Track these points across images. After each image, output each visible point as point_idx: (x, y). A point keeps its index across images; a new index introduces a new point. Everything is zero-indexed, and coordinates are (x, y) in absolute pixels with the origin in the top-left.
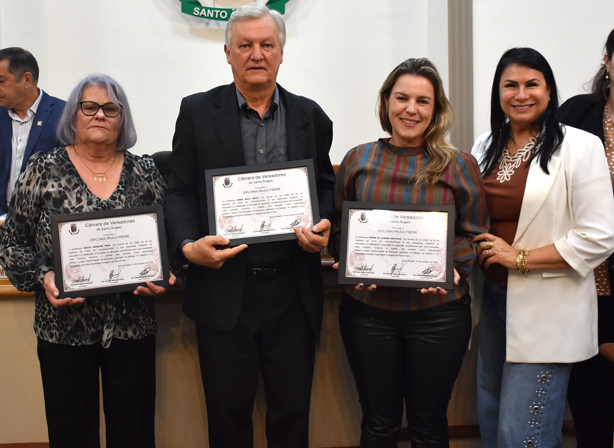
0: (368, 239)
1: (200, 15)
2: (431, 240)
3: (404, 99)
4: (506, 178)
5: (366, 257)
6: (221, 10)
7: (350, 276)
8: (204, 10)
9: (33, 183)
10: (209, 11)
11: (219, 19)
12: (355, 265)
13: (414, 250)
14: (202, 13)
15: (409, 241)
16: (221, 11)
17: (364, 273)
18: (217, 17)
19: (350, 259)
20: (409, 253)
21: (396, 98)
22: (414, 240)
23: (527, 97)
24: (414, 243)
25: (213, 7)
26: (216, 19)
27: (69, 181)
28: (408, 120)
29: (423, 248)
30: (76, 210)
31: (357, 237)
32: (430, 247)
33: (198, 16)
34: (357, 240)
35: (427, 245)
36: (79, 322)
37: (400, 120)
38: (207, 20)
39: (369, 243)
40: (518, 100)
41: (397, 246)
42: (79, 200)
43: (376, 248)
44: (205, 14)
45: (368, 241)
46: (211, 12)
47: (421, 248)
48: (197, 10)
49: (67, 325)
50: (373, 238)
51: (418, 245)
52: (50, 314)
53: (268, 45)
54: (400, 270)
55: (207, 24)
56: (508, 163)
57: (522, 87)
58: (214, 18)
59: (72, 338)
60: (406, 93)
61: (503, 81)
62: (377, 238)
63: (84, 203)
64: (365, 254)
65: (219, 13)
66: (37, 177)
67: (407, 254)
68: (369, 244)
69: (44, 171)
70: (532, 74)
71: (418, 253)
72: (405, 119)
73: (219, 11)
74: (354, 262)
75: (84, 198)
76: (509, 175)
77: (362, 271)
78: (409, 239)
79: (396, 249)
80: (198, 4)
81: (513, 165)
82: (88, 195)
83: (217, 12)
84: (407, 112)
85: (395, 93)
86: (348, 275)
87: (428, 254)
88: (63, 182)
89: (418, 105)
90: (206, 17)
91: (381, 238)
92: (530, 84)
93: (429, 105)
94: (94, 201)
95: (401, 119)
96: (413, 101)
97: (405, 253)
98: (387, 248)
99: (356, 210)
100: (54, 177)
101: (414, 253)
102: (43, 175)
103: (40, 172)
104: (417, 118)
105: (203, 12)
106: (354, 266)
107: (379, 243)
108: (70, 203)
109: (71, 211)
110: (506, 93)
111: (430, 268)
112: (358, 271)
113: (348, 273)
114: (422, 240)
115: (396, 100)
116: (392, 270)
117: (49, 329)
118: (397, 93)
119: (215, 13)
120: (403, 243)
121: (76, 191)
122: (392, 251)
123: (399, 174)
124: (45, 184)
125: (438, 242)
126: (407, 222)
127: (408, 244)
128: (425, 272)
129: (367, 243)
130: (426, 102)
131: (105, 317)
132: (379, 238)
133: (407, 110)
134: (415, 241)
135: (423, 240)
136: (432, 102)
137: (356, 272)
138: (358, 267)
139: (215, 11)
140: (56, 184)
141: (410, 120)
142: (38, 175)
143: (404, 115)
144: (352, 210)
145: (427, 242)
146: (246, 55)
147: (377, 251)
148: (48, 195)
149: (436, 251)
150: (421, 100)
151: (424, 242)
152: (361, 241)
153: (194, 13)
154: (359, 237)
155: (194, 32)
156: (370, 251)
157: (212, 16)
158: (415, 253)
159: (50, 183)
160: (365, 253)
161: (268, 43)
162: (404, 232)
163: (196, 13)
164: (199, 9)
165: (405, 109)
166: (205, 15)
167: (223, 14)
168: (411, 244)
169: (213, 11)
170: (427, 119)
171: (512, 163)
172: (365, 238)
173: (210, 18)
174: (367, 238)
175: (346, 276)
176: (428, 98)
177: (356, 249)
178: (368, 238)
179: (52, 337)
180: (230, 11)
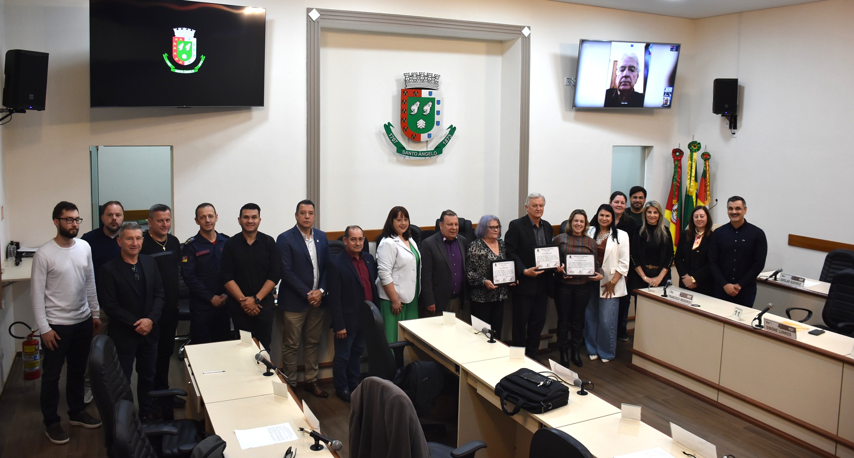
3: (577, 221)
4: (599, 243)
6: (415, 151)
8: (407, 151)
9: (477, 251)
14: (406, 153)
18: (413, 155)
23: (606, 219)
25: (410, 150)
26: (412, 156)
27: (487, 250)
30: (492, 259)
33: (404, 154)
36: (494, 294)
38: (407, 156)
40: (603, 220)
42: (492, 256)
44: (407, 153)
46: (410, 152)
48: (404, 151)
49: (489, 296)
52: (481, 293)
53: (541, 206)
56: (600, 238)
57: (605, 216)
59: (491, 299)
60: (577, 219)
61: (600, 213)
63: (493, 257)
65: (414, 153)
66: (478, 249)
69: (480, 247)
70: (608, 213)
75: (493, 255)
76: (601, 242)
80: (404, 148)
81: (602, 239)
82: (494, 254)
83: (413, 152)
88: (486, 250)
90: (408, 155)
92: (607, 216)
94: (496, 256)
95: (576, 227)
96: (579, 222)
100: (483, 249)
102: (480, 248)
103: (479, 247)
108: (490, 257)
109: (491, 260)
110: (600, 217)
117: (481, 298)
119: (412, 153)
121: (490, 253)
123: (575, 244)
124: (480, 252)
128: (589, 272)
131: (501, 291)
136: (584, 222)
140: (484, 251)
141: (579, 227)
142: (478, 248)
146: (535, 209)
148: (482, 255)
150: (581, 221)
153: (403, 153)
155: (398, 161)
159: (482, 251)
163: (404, 153)
167: (416, 153)
170: (583, 227)
171: (601, 239)
179: (482, 301)
180: (418, 152)
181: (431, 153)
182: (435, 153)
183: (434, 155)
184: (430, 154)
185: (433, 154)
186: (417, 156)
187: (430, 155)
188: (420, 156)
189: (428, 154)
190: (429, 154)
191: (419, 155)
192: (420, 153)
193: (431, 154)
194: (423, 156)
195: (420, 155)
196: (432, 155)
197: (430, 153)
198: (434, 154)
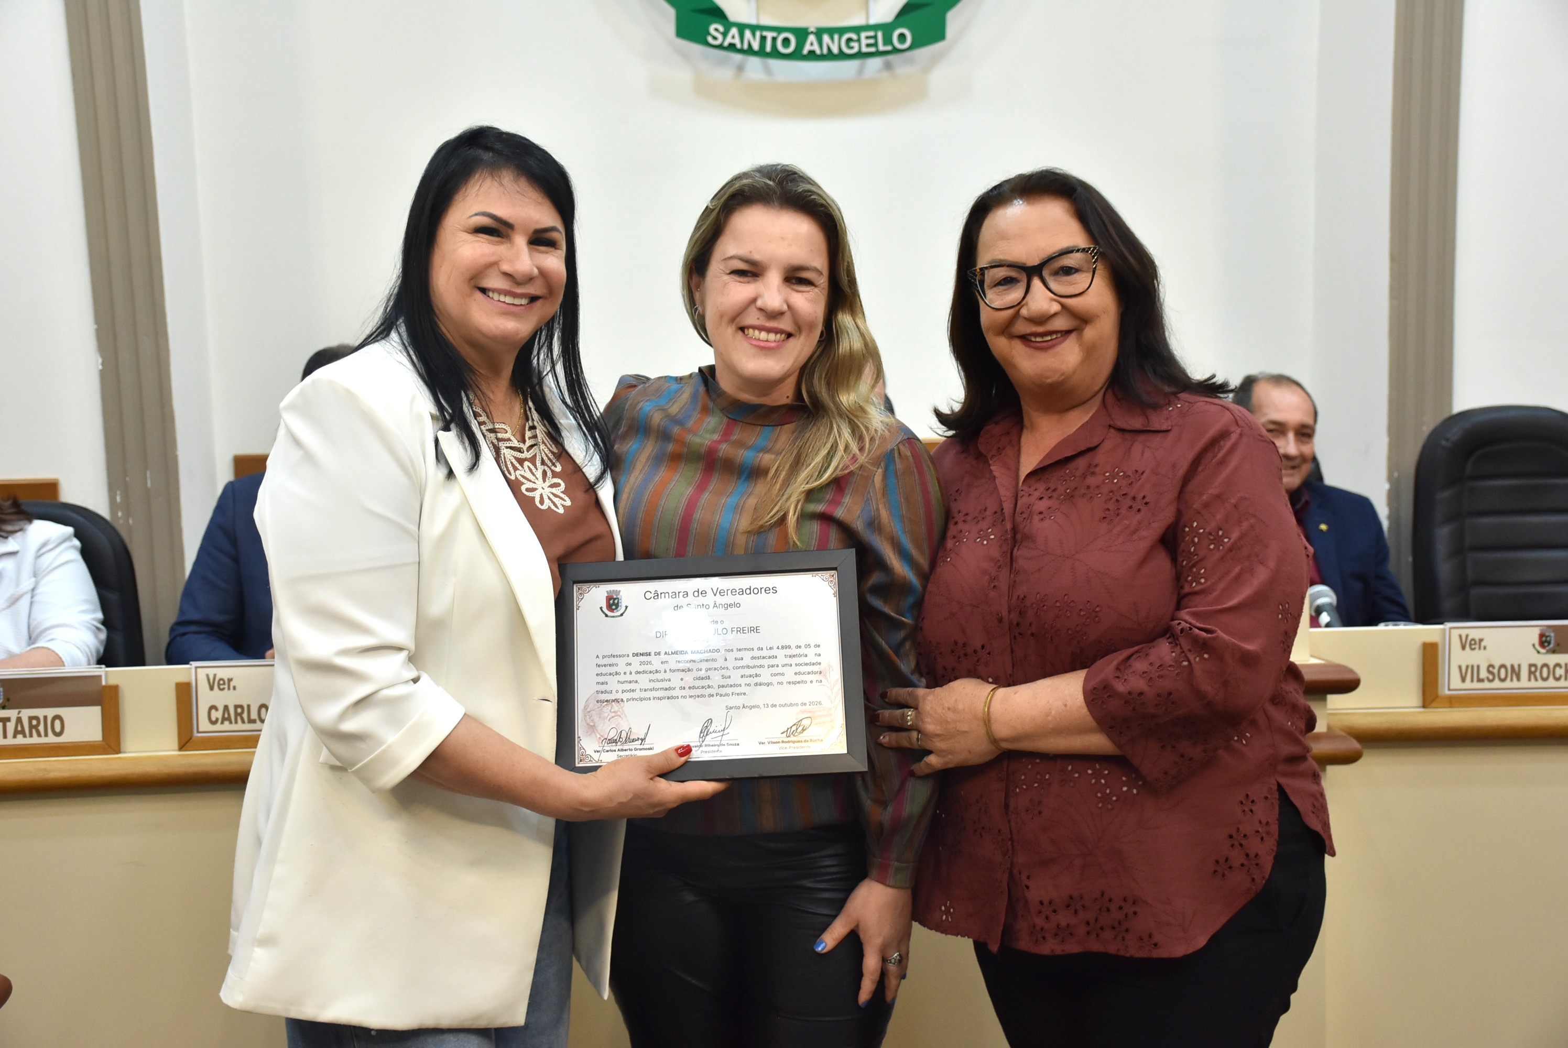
0: (631, 659)
1: (726, 44)
2: (800, 647)
3: (749, 274)
5: (627, 706)
6: (780, 30)
7: (587, 763)
8: (734, 31)
10: (748, 34)
11: (775, 54)
12: (599, 732)
13: (757, 675)
14: (729, 40)
15: (739, 655)
16: (779, 33)
17: (625, 750)
18: (768, 48)
19: (585, 716)
20: (743, 685)
21: (728, 272)
22: (753, 649)
24: (753, 658)
25: (753, 21)
26: (768, 55)
28: (761, 329)
29: (780, 670)
31: (601, 657)
32: (796, 665)
33: (720, 47)
34: (599, 666)
35: (789, 661)
37: (740, 333)
38: (738, 57)
39: (633, 668)
41: (710, 669)
43: (653, 681)
44: (737, 41)
45: (630, 664)
46: (754, 36)
47: (775, 670)
48: (716, 30)
50: (642, 655)
51: (766, 662)
54: (721, 733)
55: (740, 68)
58: (761, 53)
62: (653, 654)
64: (625, 700)
65: (774, 39)
67: (737, 690)
68: (633, 673)
71: (768, 684)
72: (754, 327)
73: (775, 34)
74: (596, 725)
77: (620, 748)
78: (740, 650)
79: (709, 678)
80: (718, 14)
83: (769, 35)
84: (761, 310)
85: (725, 259)
86: (581, 761)
87: (795, 683)
89: (789, 290)
90: (741, 51)
91: (666, 653)
93: (816, 290)
95: (742, 329)
96: (774, 279)
97: (731, 686)
98: (682, 679)
99: (592, 585)
101: (756, 684)
104: (786, 324)
105: (733, 37)
106: (598, 736)
107: (661, 668)
111: (801, 720)
112: (608, 749)
113: (582, 755)
114: (775, 648)
115: (727, 278)
116: (702, 735)
118: (731, 258)
119: (763, 38)
120: (726, 660)
122: (696, 685)
125: (817, 650)
126: (731, 605)
127: (740, 663)
129: (628, 669)
130: (808, 282)
132: (659, 654)
133: (759, 303)
134: (756, 653)
135: (778, 648)
136: (824, 282)
137: (603, 751)
138: (609, 738)
139: (765, 33)
141: (769, 330)
143: (752, 318)
144: (579, 585)
145: (789, 652)
147: (658, 689)
149: (813, 673)
151: (781, 653)
152: (610, 665)
153: (710, 39)
154: (604, 657)
156: (638, 690)
157: (756, 46)
158: (760, 684)
160: (625, 696)
162: (725, 631)
163: (715, 38)
164: (721, 29)
165: (754, 300)
166: (738, 46)
167: (786, 42)
168: (747, 661)
169: (758, 34)
170: (811, 326)
172: (620, 656)
173: (750, 51)
174: (628, 656)
175: (577, 765)
176: (816, 270)
177: (598, 689)
178: (631, 655)
180: (801, 34)
181: (875, 37)
182: (902, 37)
183: (896, 51)
184: (868, 45)
185: (888, 40)
186: (797, 55)
187: (873, 49)
188: (812, 56)
189: (859, 41)
190: (864, 42)
191: (805, 52)
192: (812, 38)
193: (875, 45)
194: (829, 56)
195: (812, 53)
196: (881, 48)
197: (867, 38)
198: (891, 43)
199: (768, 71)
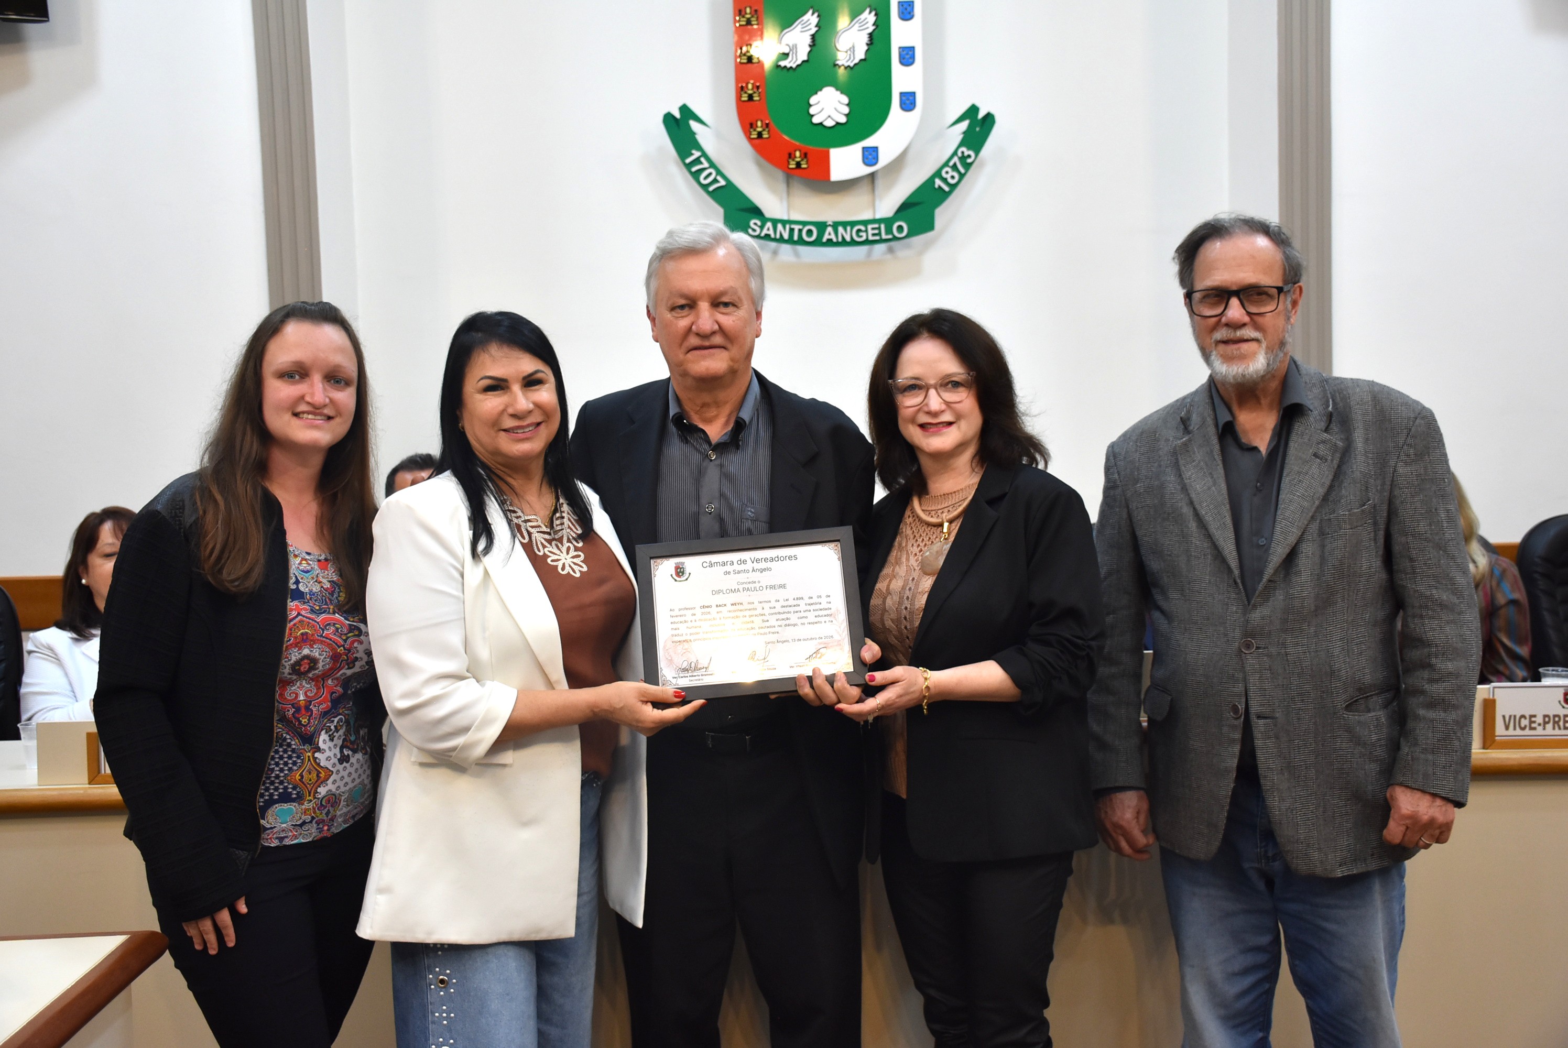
1: (763, 235)
6: (804, 223)
8: (769, 224)
10: (780, 227)
11: (801, 242)
14: (765, 231)
16: (804, 226)
18: (796, 238)
25: (785, 218)
26: (795, 243)
33: (758, 237)
38: (773, 245)
44: (771, 232)
46: (784, 228)
48: (755, 224)
55: (775, 253)
58: (790, 241)
65: (800, 231)
73: (801, 227)
80: (757, 212)
83: (797, 228)
90: (775, 240)
105: (768, 229)
119: (792, 230)
139: (793, 226)
146: (683, 324)
153: (750, 231)
157: (786, 236)
161: (725, 299)
163: (754, 230)
164: (759, 223)
166: (773, 236)
167: (810, 232)
169: (788, 227)
173: (781, 240)
180: (823, 227)
181: (879, 228)
182: (898, 229)
183: (895, 240)
184: (874, 235)
185: (889, 231)
186: (817, 243)
187: (877, 238)
188: (829, 243)
189: (866, 231)
190: (871, 232)
191: (824, 240)
192: (830, 229)
193: (879, 234)
194: (843, 243)
195: (829, 241)
196: (882, 237)
197: (873, 229)
198: (894, 233)
199: (797, 254)
